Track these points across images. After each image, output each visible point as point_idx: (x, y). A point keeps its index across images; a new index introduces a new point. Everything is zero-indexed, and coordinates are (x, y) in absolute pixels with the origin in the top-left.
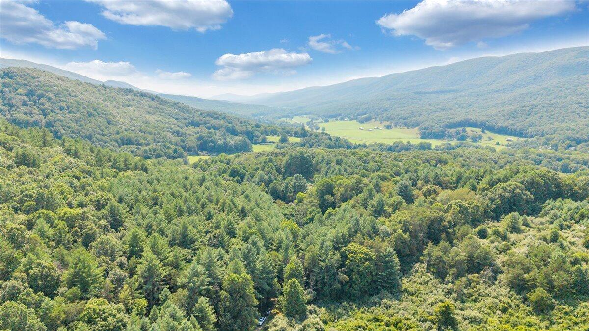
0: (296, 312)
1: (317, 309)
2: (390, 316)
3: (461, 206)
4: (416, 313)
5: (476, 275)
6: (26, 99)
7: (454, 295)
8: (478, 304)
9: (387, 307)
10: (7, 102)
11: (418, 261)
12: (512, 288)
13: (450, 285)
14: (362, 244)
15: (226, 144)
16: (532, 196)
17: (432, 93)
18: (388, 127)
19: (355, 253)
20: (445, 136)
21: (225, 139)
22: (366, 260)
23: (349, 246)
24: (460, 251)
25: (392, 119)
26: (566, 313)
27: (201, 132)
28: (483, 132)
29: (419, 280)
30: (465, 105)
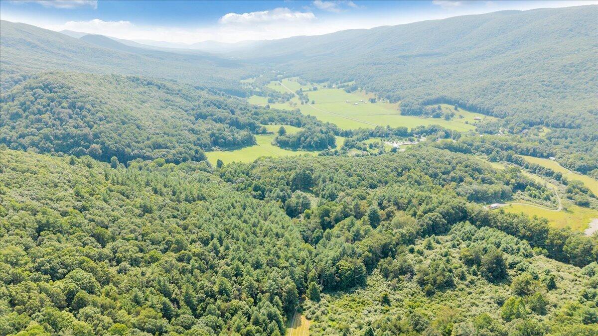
0: (315, 298)
1: (325, 295)
2: (360, 298)
3: (402, 234)
4: (372, 296)
5: (403, 276)
6: (70, 111)
7: (391, 287)
8: (401, 292)
9: (359, 294)
10: (57, 117)
11: (376, 267)
12: (418, 283)
13: (390, 282)
14: (347, 261)
15: (235, 139)
16: (446, 222)
17: (416, 56)
18: (373, 101)
19: (343, 266)
20: (422, 113)
21: (233, 135)
22: (349, 270)
23: (340, 262)
24: (397, 263)
25: (376, 91)
26: (439, 296)
27: (213, 129)
28: (456, 109)
29: (375, 279)
30: (445, 74)
